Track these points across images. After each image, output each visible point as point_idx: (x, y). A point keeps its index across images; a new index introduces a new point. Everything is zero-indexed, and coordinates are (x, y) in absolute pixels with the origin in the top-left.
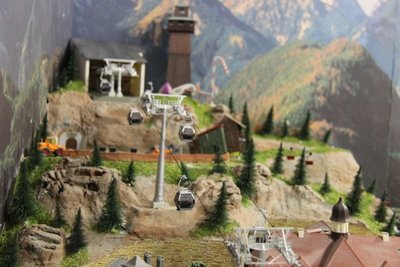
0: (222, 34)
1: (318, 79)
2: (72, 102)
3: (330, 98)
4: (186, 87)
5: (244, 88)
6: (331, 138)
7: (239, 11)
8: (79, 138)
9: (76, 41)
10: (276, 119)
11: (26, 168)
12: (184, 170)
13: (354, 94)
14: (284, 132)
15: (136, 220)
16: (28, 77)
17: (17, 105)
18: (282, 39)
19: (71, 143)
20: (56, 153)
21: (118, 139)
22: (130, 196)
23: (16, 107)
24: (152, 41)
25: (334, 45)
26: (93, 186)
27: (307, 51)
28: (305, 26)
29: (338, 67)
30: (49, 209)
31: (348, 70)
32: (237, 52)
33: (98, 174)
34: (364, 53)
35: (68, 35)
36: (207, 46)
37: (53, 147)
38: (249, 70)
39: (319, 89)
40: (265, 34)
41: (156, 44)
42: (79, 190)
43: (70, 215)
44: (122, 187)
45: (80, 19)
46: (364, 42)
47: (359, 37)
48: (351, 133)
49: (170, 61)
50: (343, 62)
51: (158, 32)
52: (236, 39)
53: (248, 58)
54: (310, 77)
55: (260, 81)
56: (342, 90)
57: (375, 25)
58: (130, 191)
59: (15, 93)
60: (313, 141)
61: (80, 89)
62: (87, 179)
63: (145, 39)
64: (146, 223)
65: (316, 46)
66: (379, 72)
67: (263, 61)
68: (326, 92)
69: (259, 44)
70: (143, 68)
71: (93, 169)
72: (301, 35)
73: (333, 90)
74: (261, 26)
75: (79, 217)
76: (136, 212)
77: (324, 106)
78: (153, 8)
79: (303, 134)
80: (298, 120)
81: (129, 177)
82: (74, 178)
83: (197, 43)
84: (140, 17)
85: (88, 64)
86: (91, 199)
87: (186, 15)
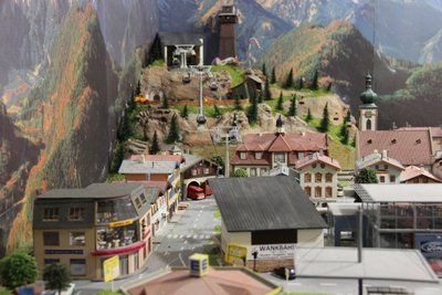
0: (256, 21)
1: (323, 48)
2: (157, 73)
3: (332, 61)
4: (229, 59)
5: (273, 58)
6: (333, 88)
7: (268, 5)
8: (161, 94)
9: (161, 34)
10: (295, 77)
11: (128, 111)
12: (217, 110)
13: (348, 57)
14: (301, 86)
15: (187, 137)
16: (127, 60)
17: (121, 76)
18: (297, 23)
19: (157, 98)
20: (145, 103)
21: (183, 94)
22: (186, 124)
23: (121, 77)
24: (210, 30)
25: (333, 24)
26: (164, 119)
27: (315, 29)
28: (312, 12)
29: (337, 39)
30: (141, 132)
31: (344, 41)
32: (267, 34)
33: (166, 113)
34: (354, 29)
35: (155, 30)
36: (247, 30)
37: (143, 100)
38: (276, 45)
39: (324, 55)
40: (286, 20)
41: (213, 31)
42: (156, 121)
43: (151, 135)
44: (180, 120)
45: (164, 19)
46: (353, 21)
47: (350, 18)
48: (348, 84)
49: (221, 43)
50: (340, 35)
51: (214, 24)
52: (266, 25)
53: (275, 37)
54: (318, 47)
55: (284, 52)
56: (339, 54)
57: (362, 9)
58: (185, 122)
59: (119, 69)
60: (321, 90)
61: (161, 65)
62: (160, 116)
63: (206, 29)
64: (193, 138)
65: (321, 26)
66: (364, 41)
67: (285, 38)
68: (329, 57)
69: (282, 27)
70: (201, 48)
71: (163, 110)
72: (310, 19)
73: (334, 55)
74: (282, 15)
75: (155, 135)
76: (187, 132)
77: (328, 67)
78: (210, 8)
79: (314, 86)
80: (311, 77)
81: (185, 114)
82: (153, 115)
83: (240, 29)
84: (202, 15)
85: (166, 49)
86: (163, 126)
87: (231, 11)
